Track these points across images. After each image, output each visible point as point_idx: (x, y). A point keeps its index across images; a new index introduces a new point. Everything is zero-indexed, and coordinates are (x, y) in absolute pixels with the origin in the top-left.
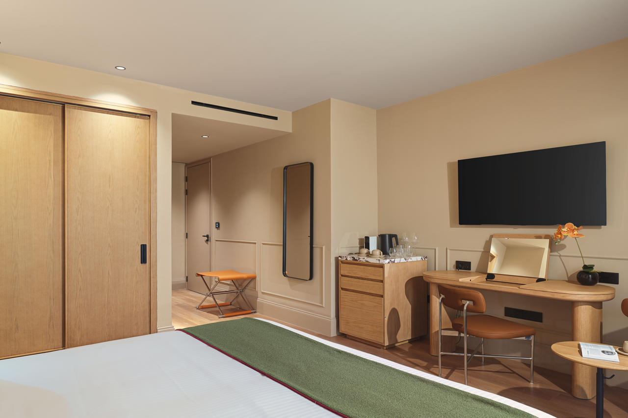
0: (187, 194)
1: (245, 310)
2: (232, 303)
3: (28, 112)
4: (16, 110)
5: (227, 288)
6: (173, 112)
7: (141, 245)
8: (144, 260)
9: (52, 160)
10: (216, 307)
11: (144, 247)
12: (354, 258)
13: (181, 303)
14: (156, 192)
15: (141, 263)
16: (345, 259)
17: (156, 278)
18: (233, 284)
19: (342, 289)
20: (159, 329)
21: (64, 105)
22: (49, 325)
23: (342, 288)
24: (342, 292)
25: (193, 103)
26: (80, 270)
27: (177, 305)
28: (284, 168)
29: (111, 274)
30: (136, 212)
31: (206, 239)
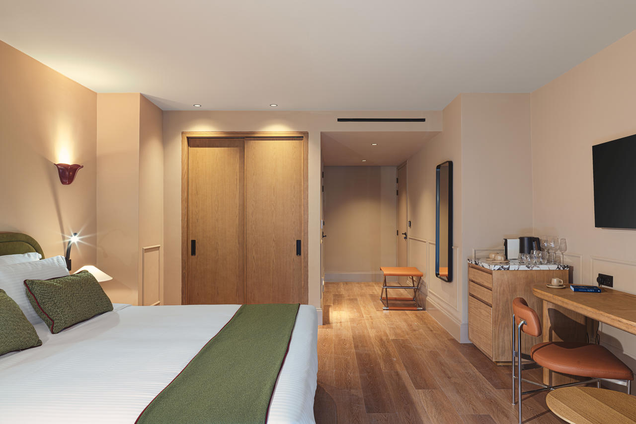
0: (397, 195)
4: (217, 147)
6: (323, 131)
7: (297, 240)
8: (299, 252)
11: (299, 243)
12: (476, 262)
15: (297, 255)
16: (471, 262)
19: (470, 294)
21: (244, 138)
24: (470, 298)
25: (339, 120)
26: (254, 258)
28: (437, 169)
29: (274, 261)
30: (293, 214)
31: (405, 236)
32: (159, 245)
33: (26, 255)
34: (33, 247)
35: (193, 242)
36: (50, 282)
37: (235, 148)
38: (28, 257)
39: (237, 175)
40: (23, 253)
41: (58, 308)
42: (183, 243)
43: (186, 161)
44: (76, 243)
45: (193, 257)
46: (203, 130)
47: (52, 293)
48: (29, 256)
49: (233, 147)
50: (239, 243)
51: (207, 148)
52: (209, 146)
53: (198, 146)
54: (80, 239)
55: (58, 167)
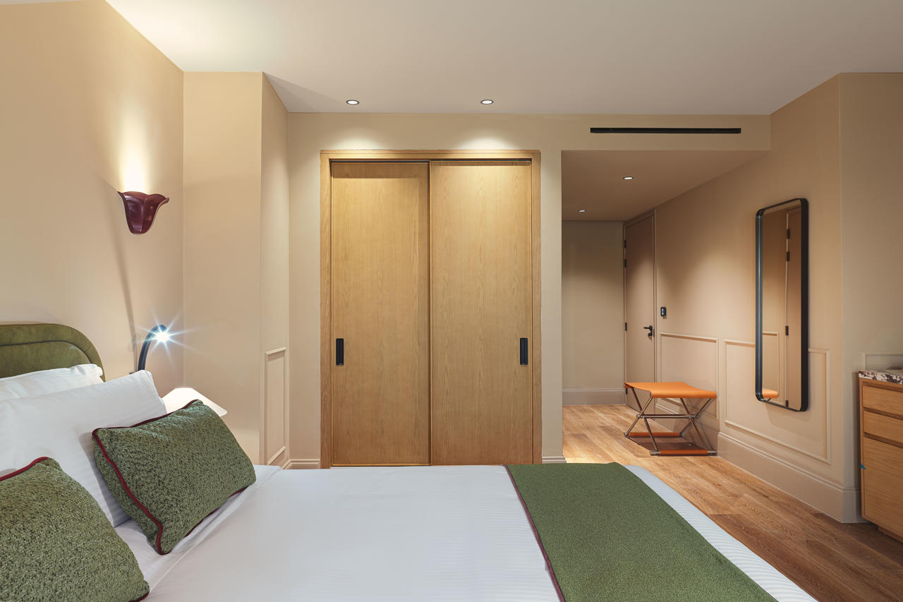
0: (626, 266)
1: (700, 449)
2: (683, 434)
3: (393, 177)
4: (381, 177)
5: (675, 410)
6: (563, 149)
7: (521, 339)
8: (524, 360)
9: (417, 231)
10: (649, 437)
11: (524, 342)
12: (891, 378)
13: (608, 425)
14: (540, 265)
15: (521, 363)
16: (870, 377)
17: (541, 387)
18: (681, 403)
19: (868, 435)
20: (544, 459)
21: (429, 162)
22: (415, 433)
23: (866, 433)
24: (866, 442)
25: (594, 130)
26: (446, 369)
27: (601, 427)
28: (758, 214)
29: (482, 375)
30: (513, 293)
31: (649, 332)
32: (284, 349)
33: (76, 369)
34: (84, 352)
35: (340, 343)
36: (145, 432)
37: (413, 180)
38: (80, 374)
39: (415, 226)
40: (70, 364)
41: (168, 493)
42: (323, 344)
43: (328, 202)
44: (166, 345)
45: (340, 367)
46: (358, 147)
47: (153, 457)
48: (82, 371)
49: (409, 177)
50: (419, 344)
51: (363, 180)
52: (366, 177)
53: (348, 176)
54: (172, 337)
55: (124, 199)
